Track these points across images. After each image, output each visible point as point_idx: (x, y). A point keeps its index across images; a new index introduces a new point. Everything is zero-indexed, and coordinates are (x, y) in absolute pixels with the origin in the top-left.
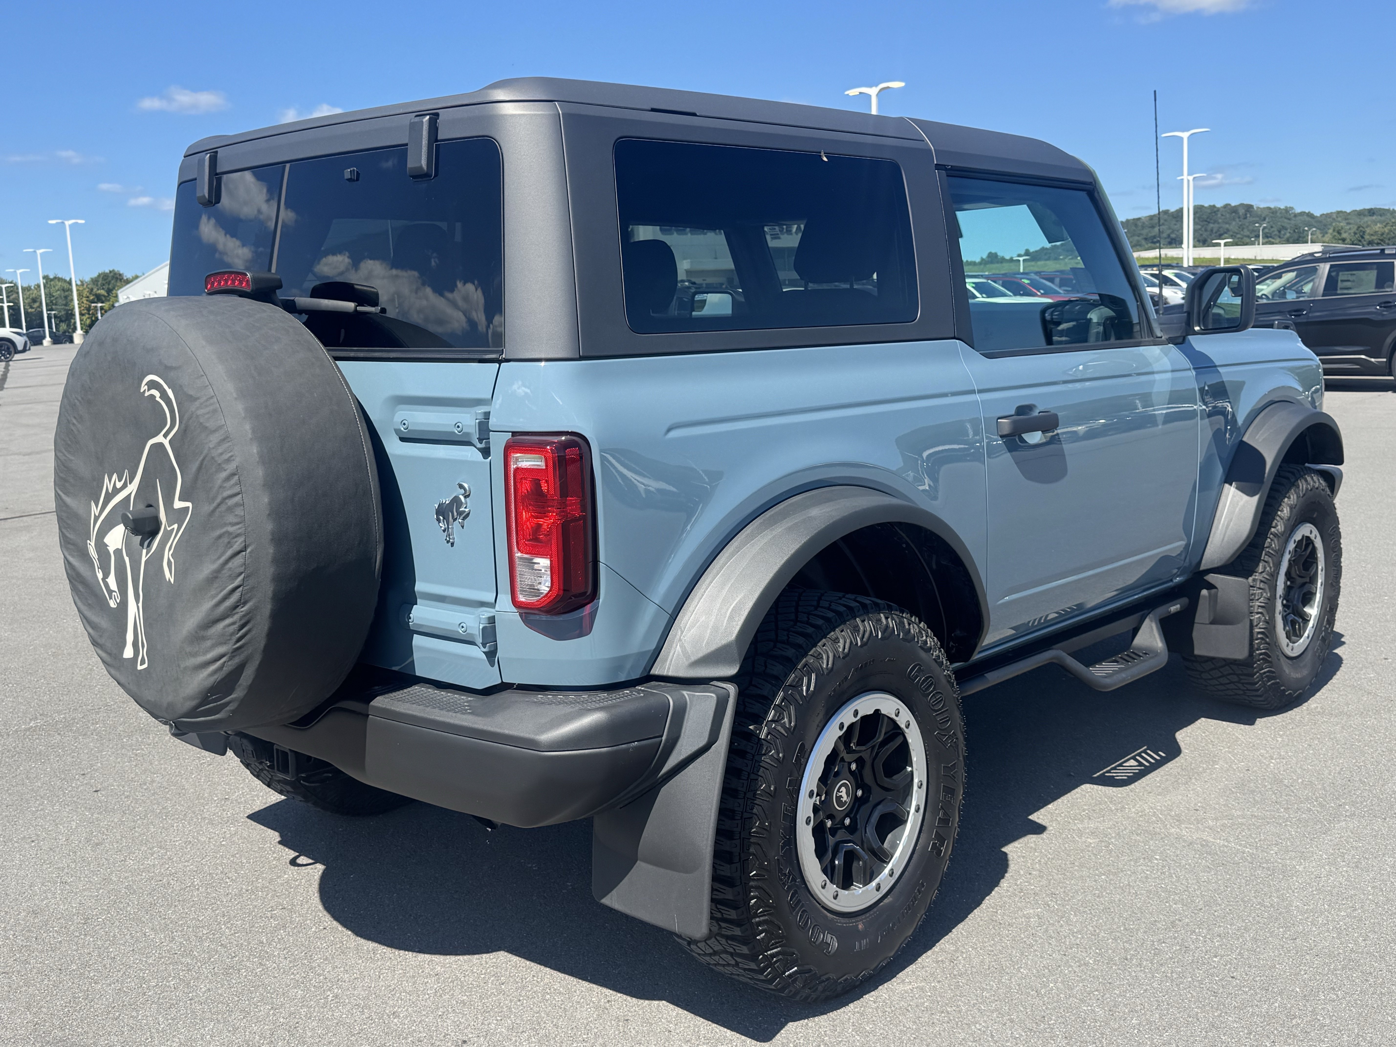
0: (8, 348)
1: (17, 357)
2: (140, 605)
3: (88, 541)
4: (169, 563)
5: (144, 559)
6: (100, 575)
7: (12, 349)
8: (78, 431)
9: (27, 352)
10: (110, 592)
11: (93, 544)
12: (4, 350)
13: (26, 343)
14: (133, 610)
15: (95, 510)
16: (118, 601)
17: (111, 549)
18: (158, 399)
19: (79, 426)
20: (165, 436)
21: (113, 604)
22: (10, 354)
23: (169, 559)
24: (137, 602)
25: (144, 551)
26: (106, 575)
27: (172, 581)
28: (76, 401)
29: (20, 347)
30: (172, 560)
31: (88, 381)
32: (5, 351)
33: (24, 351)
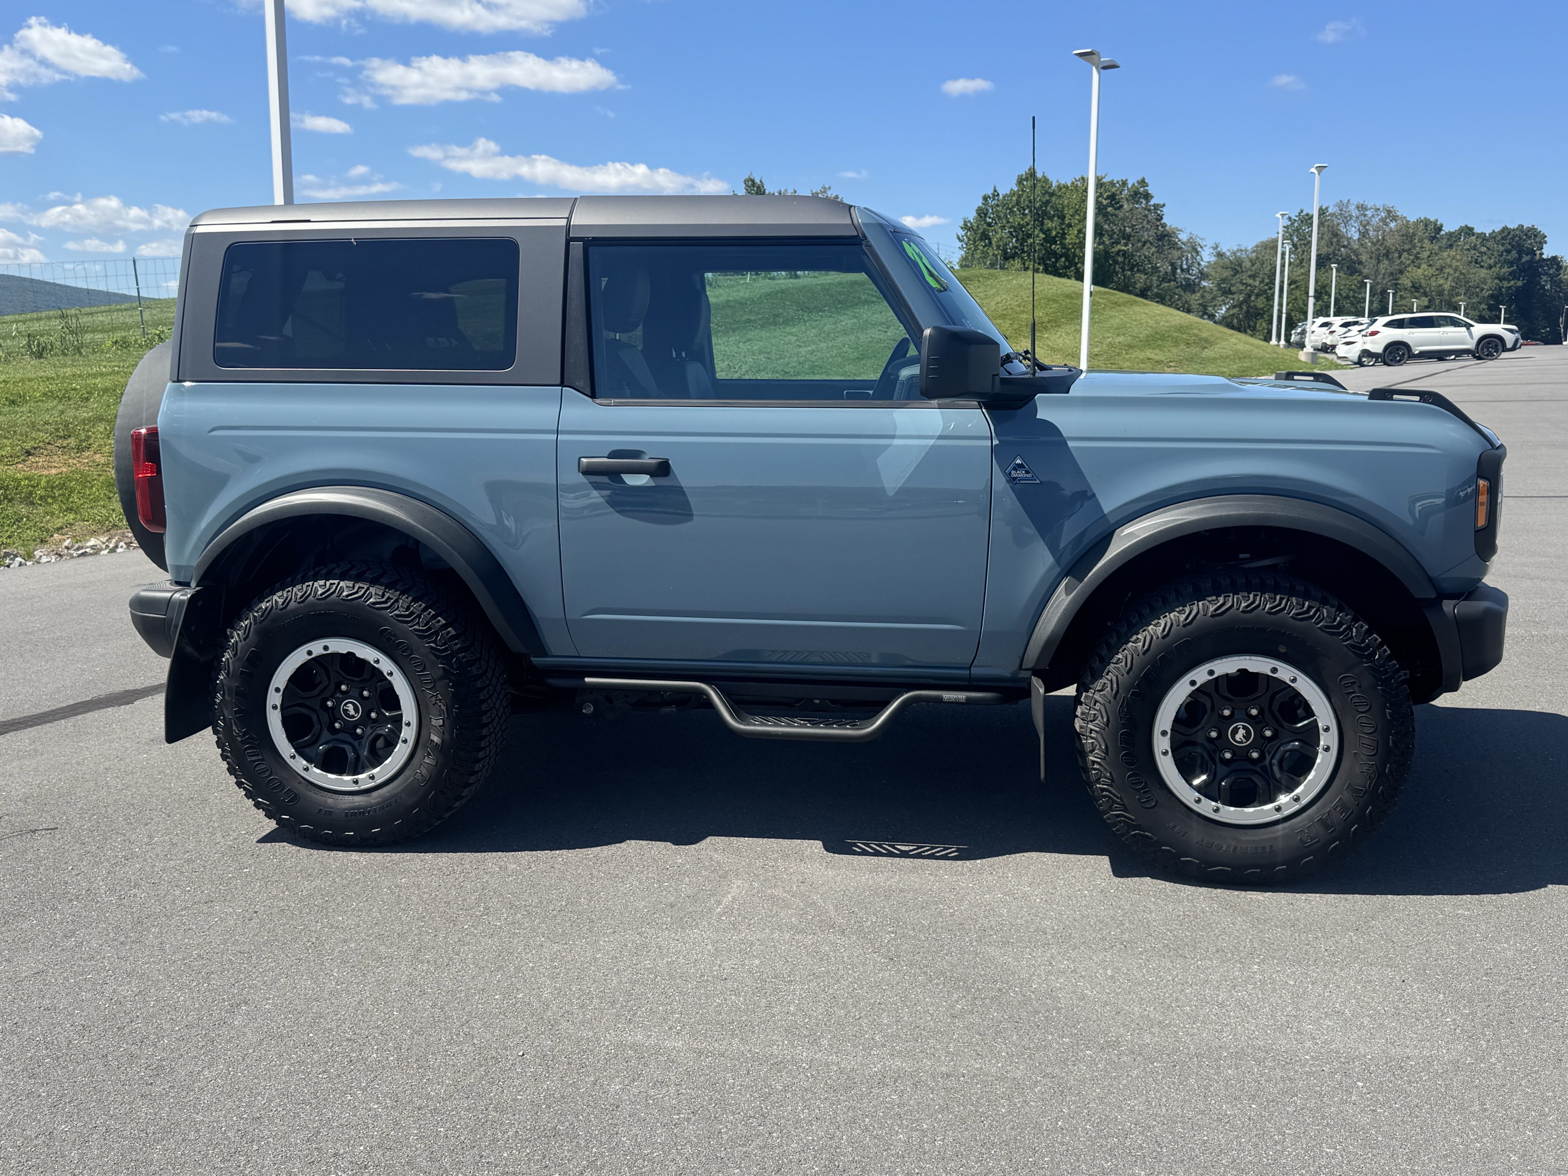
0: (1496, 346)
1: (1504, 355)
7: (1500, 348)
9: (1518, 350)
12: (1491, 347)
13: (1517, 341)
22: (1497, 352)
29: (1509, 345)
32: (1493, 349)
33: (1513, 349)
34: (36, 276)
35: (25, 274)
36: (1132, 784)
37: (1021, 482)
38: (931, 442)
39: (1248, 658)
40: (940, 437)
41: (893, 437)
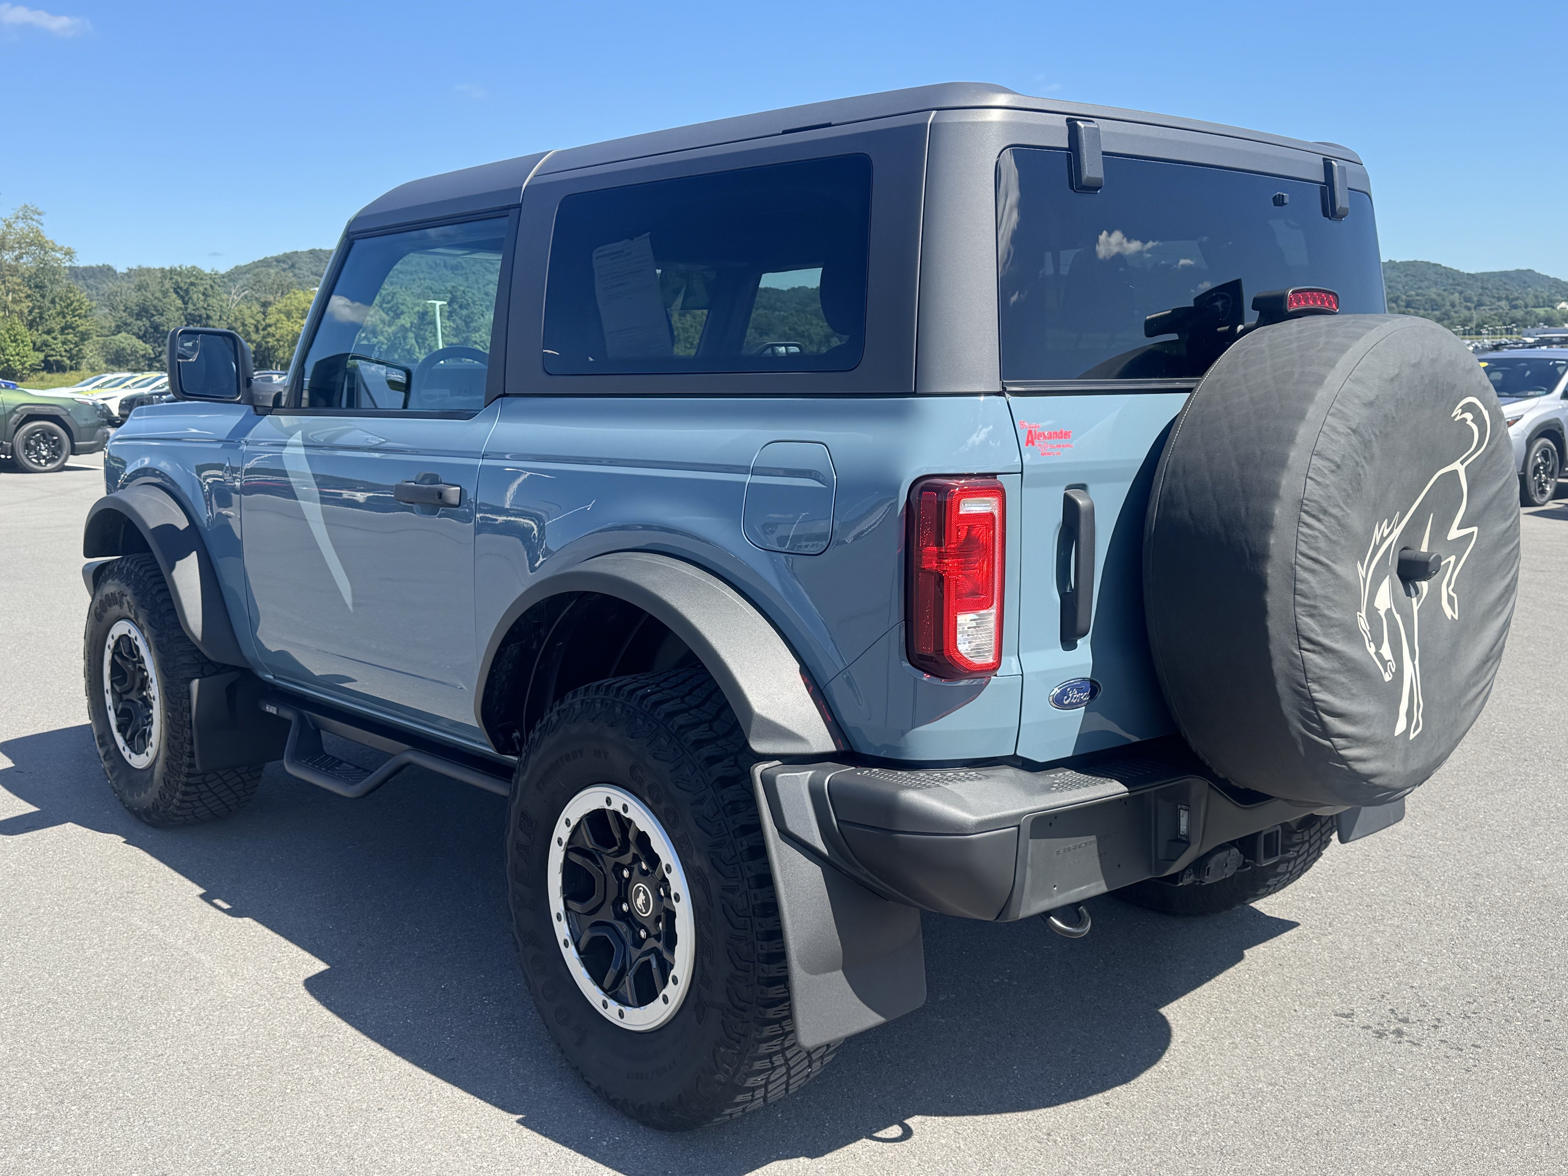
2: (1417, 662)
3: (1358, 613)
4: (1450, 600)
5: (1416, 608)
6: (1372, 650)
8: (1365, 475)
10: (1384, 663)
11: (1363, 614)
14: (1410, 670)
15: (1362, 572)
16: (1393, 671)
17: (1382, 613)
18: (1469, 422)
19: (1366, 467)
20: (1462, 463)
21: (1387, 678)
23: (1449, 594)
24: (1413, 660)
25: (1414, 600)
26: (1378, 646)
27: (1456, 617)
28: (1372, 436)
30: (1454, 595)
31: (1393, 411)
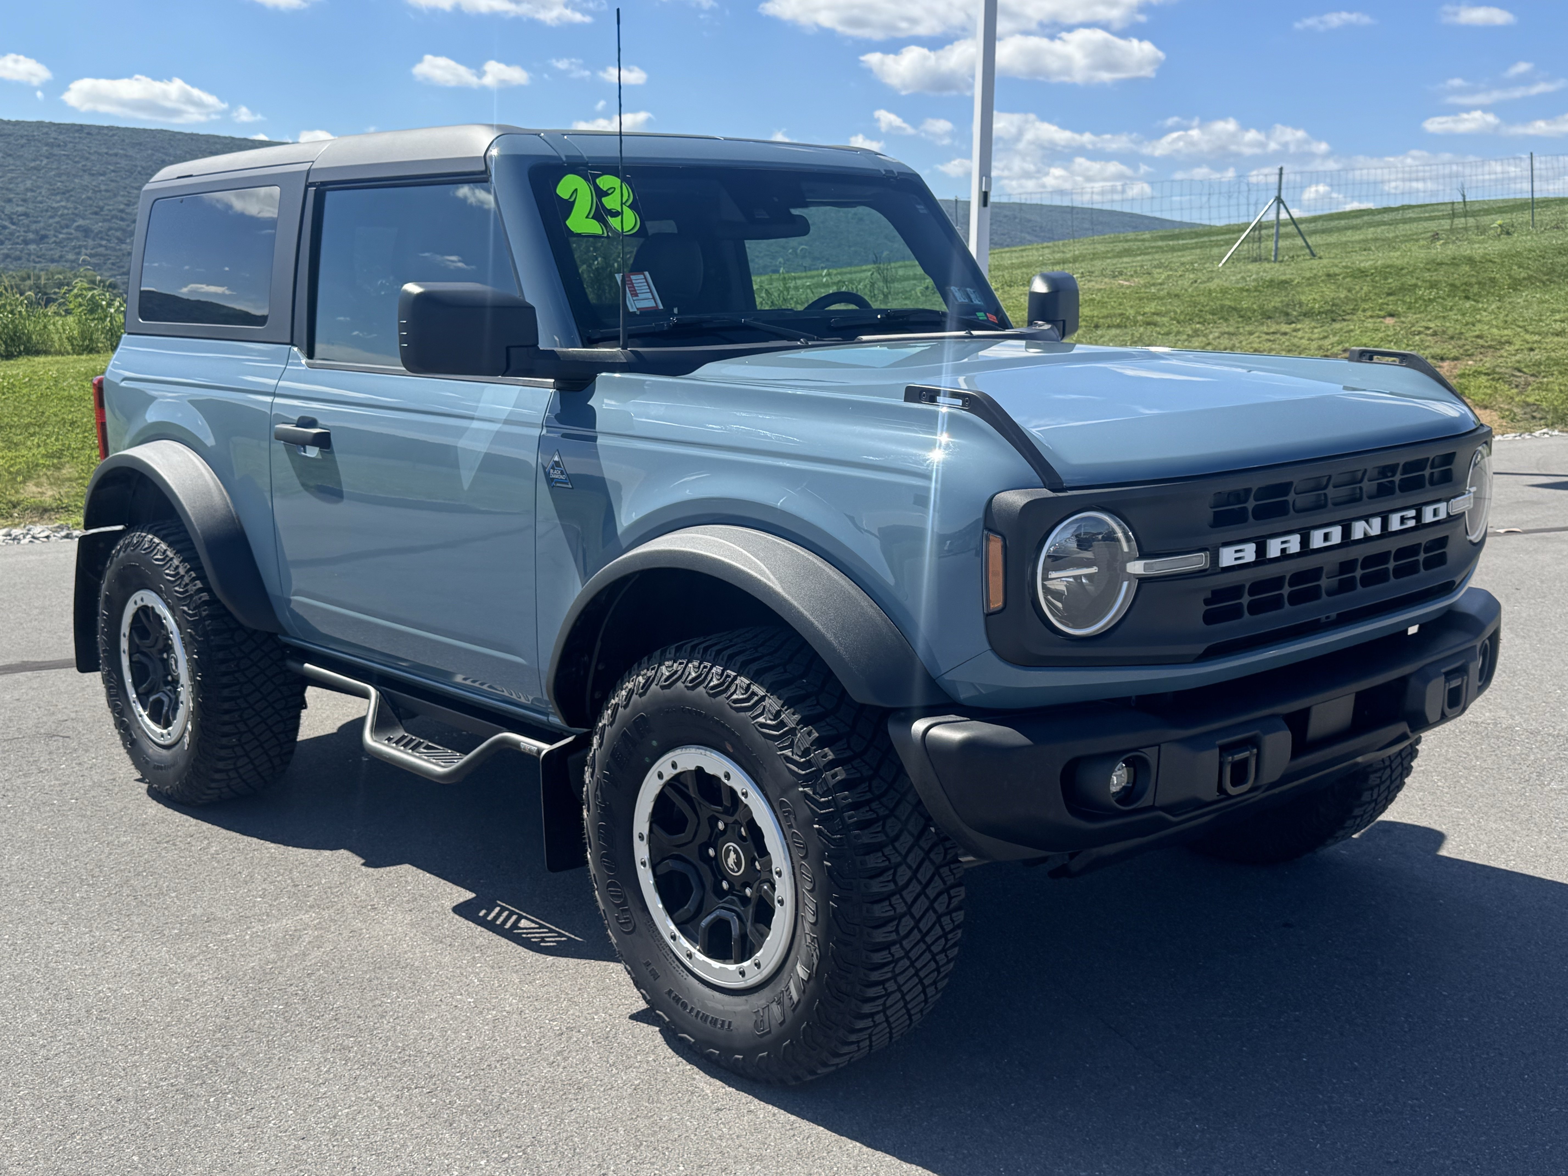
34: (1137, 211)
35: (1127, 209)
36: (612, 896)
37: (558, 485)
38: (496, 427)
39: (703, 751)
40: (507, 422)
41: (472, 418)
